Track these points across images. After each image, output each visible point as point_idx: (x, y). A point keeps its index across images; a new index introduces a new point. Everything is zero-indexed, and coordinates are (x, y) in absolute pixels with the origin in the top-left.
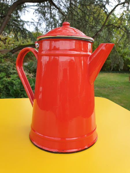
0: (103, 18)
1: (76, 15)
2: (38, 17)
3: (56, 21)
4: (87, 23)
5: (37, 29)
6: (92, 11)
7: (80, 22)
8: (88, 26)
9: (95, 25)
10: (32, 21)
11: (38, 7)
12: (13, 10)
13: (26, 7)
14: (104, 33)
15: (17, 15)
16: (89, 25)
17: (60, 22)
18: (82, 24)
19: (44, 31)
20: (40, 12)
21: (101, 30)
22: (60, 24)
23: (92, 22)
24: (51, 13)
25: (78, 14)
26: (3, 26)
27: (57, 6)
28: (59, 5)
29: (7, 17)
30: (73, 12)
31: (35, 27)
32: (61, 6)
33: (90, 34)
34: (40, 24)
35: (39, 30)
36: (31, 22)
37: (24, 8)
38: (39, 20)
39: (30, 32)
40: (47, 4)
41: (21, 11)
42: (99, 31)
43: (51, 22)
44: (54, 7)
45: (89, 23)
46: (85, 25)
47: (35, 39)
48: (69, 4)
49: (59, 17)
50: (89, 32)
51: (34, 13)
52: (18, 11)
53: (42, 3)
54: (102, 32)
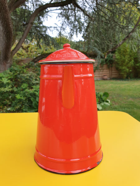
0: (135, 16)
1: (104, 16)
2: (61, 22)
3: (81, 24)
4: (116, 24)
5: (60, 34)
6: (123, 10)
7: (109, 23)
8: (117, 27)
9: (127, 25)
10: (56, 26)
11: (61, 10)
12: (35, 17)
13: (48, 12)
14: (138, 34)
15: (39, 21)
16: (119, 25)
17: (86, 25)
18: (111, 25)
19: (69, 36)
20: (63, 16)
21: (133, 31)
22: (86, 27)
23: (122, 22)
24: (75, 16)
25: (106, 14)
26: (25, 34)
27: (82, 8)
28: (84, 7)
29: (30, 25)
30: (100, 13)
31: (58, 32)
32: (86, 7)
33: (120, 36)
34: (64, 29)
35: (63, 35)
36: (54, 27)
37: (46, 13)
38: (62, 25)
39: (52, 38)
40: (71, 6)
41: (43, 17)
42: (130, 32)
43: (75, 25)
44: (79, 9)
45: (119, 23)
46: (114, 26)
47: (58, 45)
48: (95, 4)
49: (84, 19)
50: (119, 34)
51: (57, 17)
52: (41, 17)
53: (65, 7)
54: (135, 33)
